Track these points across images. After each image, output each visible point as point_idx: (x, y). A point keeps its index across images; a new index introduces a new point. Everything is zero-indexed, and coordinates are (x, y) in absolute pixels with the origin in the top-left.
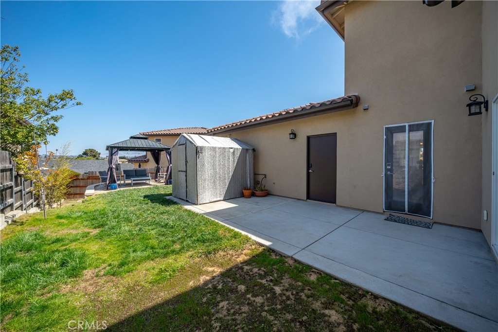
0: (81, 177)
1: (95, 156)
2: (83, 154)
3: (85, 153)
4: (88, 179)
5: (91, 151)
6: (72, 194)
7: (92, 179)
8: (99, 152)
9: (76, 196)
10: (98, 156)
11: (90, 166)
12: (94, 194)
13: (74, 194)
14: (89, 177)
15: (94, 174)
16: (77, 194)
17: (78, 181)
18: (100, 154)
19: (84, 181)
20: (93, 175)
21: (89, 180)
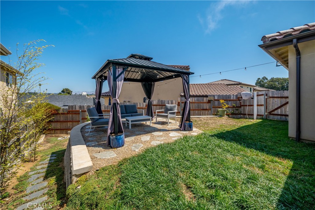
0: (61, 112)
1: (69, 93)
2: (62, 92)
3: (63, 91)
4: (68, 113)
5: (67, 90)
6: (53, 130)
7: (72, 114)
8: (71, 91)
9: (56, 131)
10: (71, 93)
11: (67, 100)
12: (91, 167)
13: (55, 130)
14: (69, 111)
15: (74, 108)
16: (57, 130)
17: (58, 116)
18: (72, 92)
19: (65, 115)
20: (72, 109)
21: (69, 115)
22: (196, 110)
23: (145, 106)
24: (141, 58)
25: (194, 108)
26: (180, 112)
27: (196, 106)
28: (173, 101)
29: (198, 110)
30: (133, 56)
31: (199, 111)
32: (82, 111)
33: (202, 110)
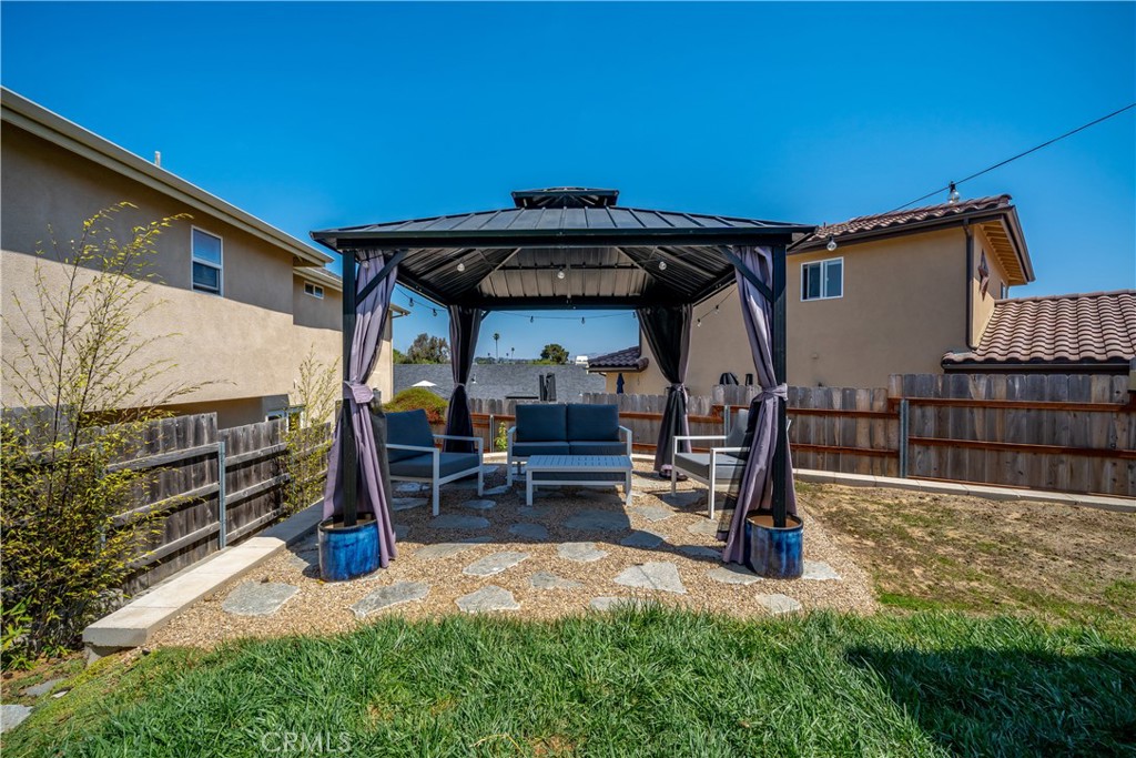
2: (541, 355)
5: (555, 349)
10: (564, 358)
22: (1018, 449)
23: (707, 411)
24: (576, 200)
25: (998, 435)
26: (898, 452)
27: (1018, 429)
28: (853, 392)
29: (1034, 450)
30: (525, 201)
31: (1045, 459)
32: (496, 418)
33: (1065, 451)
